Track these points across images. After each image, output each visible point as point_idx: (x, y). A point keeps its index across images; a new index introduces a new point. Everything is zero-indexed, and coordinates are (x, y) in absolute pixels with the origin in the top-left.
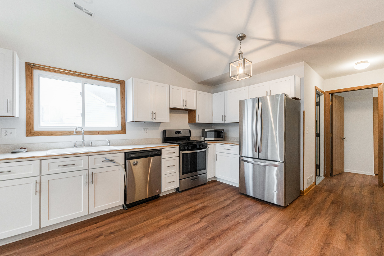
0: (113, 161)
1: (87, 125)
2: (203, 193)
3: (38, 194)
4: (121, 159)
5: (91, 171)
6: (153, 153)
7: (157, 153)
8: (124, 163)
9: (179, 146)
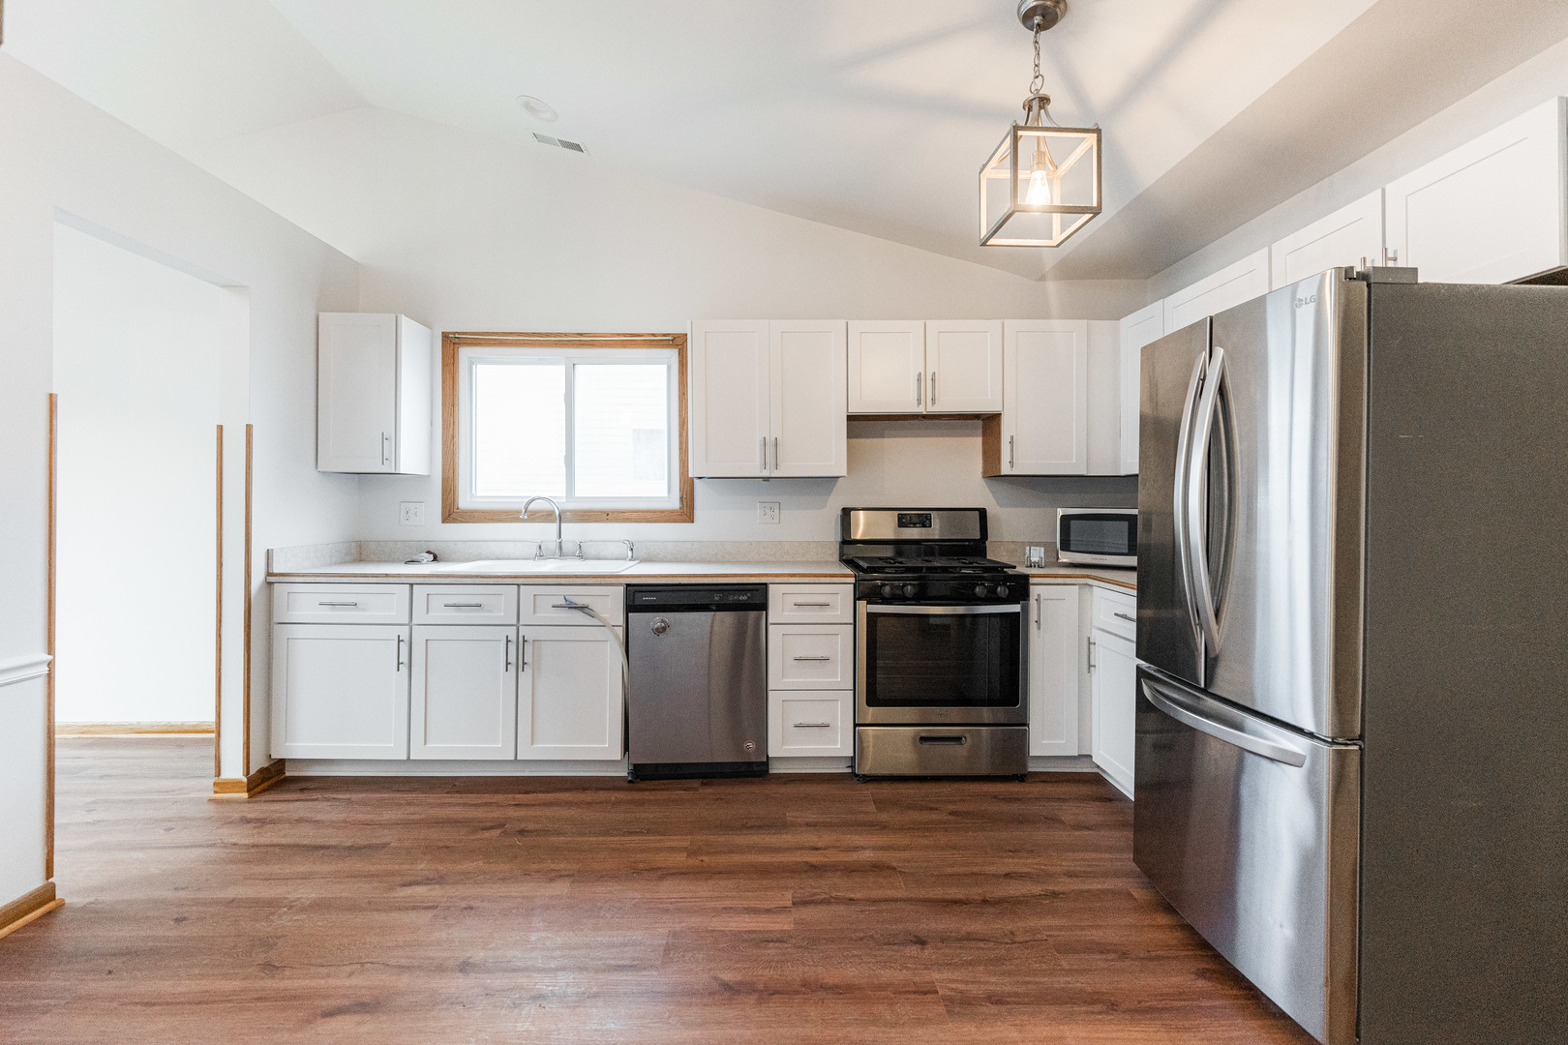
0: (586, 610)
1: (579, 492)
2: (951, 813)
3: (404, 669)
4: (611, 606)
5: (523, 631)
6: (731, 598)
7: (745, 598)
8: (621, 621)
9: (853, 580)
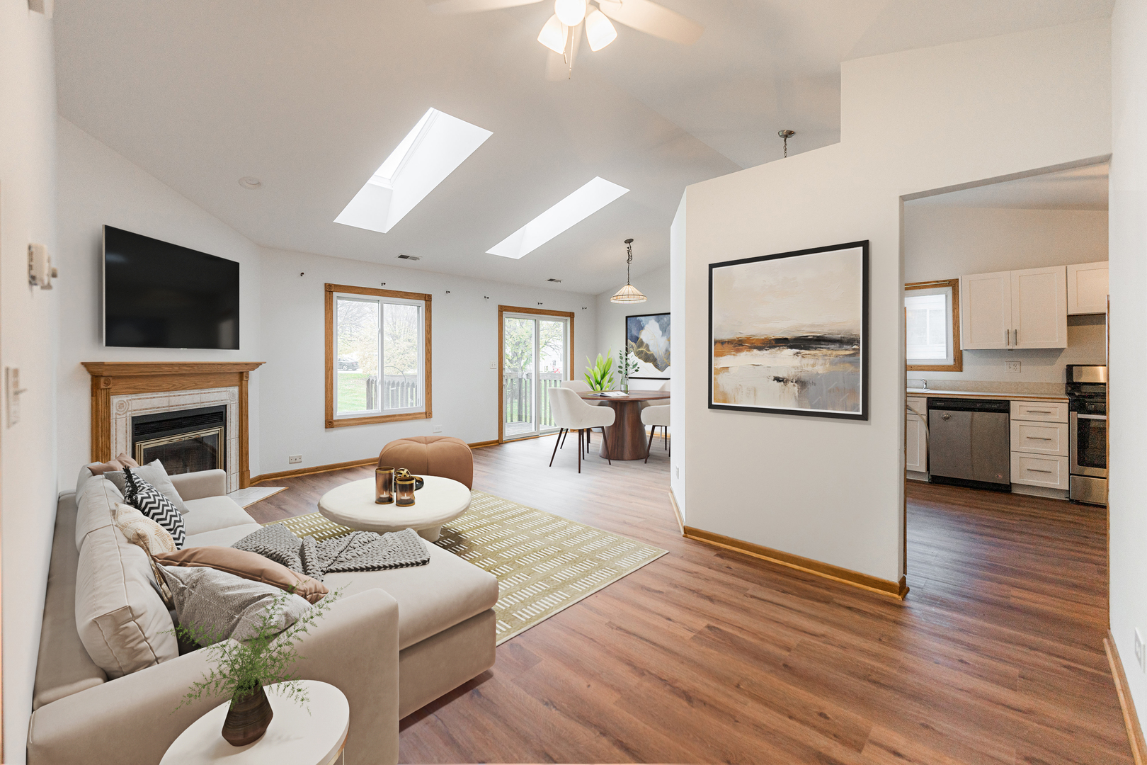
4: (920, 406)
6: (987, 406)
8: (925, 412)
9: (1068, 401)
